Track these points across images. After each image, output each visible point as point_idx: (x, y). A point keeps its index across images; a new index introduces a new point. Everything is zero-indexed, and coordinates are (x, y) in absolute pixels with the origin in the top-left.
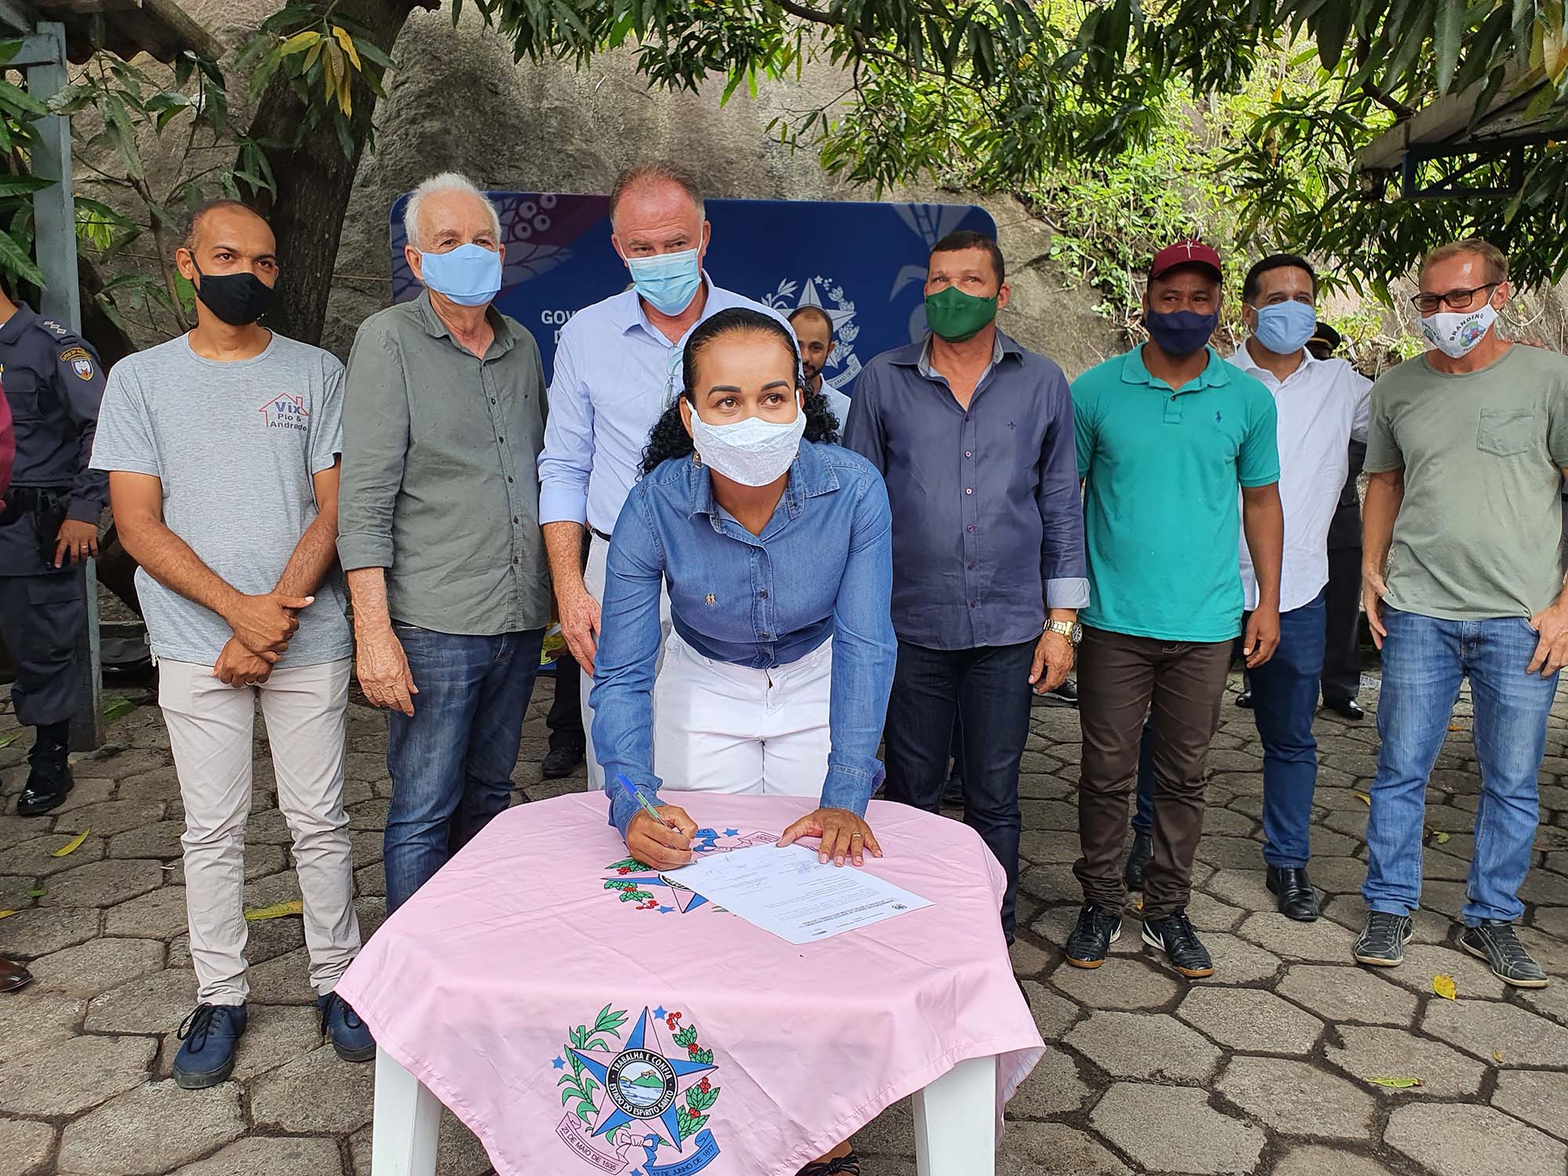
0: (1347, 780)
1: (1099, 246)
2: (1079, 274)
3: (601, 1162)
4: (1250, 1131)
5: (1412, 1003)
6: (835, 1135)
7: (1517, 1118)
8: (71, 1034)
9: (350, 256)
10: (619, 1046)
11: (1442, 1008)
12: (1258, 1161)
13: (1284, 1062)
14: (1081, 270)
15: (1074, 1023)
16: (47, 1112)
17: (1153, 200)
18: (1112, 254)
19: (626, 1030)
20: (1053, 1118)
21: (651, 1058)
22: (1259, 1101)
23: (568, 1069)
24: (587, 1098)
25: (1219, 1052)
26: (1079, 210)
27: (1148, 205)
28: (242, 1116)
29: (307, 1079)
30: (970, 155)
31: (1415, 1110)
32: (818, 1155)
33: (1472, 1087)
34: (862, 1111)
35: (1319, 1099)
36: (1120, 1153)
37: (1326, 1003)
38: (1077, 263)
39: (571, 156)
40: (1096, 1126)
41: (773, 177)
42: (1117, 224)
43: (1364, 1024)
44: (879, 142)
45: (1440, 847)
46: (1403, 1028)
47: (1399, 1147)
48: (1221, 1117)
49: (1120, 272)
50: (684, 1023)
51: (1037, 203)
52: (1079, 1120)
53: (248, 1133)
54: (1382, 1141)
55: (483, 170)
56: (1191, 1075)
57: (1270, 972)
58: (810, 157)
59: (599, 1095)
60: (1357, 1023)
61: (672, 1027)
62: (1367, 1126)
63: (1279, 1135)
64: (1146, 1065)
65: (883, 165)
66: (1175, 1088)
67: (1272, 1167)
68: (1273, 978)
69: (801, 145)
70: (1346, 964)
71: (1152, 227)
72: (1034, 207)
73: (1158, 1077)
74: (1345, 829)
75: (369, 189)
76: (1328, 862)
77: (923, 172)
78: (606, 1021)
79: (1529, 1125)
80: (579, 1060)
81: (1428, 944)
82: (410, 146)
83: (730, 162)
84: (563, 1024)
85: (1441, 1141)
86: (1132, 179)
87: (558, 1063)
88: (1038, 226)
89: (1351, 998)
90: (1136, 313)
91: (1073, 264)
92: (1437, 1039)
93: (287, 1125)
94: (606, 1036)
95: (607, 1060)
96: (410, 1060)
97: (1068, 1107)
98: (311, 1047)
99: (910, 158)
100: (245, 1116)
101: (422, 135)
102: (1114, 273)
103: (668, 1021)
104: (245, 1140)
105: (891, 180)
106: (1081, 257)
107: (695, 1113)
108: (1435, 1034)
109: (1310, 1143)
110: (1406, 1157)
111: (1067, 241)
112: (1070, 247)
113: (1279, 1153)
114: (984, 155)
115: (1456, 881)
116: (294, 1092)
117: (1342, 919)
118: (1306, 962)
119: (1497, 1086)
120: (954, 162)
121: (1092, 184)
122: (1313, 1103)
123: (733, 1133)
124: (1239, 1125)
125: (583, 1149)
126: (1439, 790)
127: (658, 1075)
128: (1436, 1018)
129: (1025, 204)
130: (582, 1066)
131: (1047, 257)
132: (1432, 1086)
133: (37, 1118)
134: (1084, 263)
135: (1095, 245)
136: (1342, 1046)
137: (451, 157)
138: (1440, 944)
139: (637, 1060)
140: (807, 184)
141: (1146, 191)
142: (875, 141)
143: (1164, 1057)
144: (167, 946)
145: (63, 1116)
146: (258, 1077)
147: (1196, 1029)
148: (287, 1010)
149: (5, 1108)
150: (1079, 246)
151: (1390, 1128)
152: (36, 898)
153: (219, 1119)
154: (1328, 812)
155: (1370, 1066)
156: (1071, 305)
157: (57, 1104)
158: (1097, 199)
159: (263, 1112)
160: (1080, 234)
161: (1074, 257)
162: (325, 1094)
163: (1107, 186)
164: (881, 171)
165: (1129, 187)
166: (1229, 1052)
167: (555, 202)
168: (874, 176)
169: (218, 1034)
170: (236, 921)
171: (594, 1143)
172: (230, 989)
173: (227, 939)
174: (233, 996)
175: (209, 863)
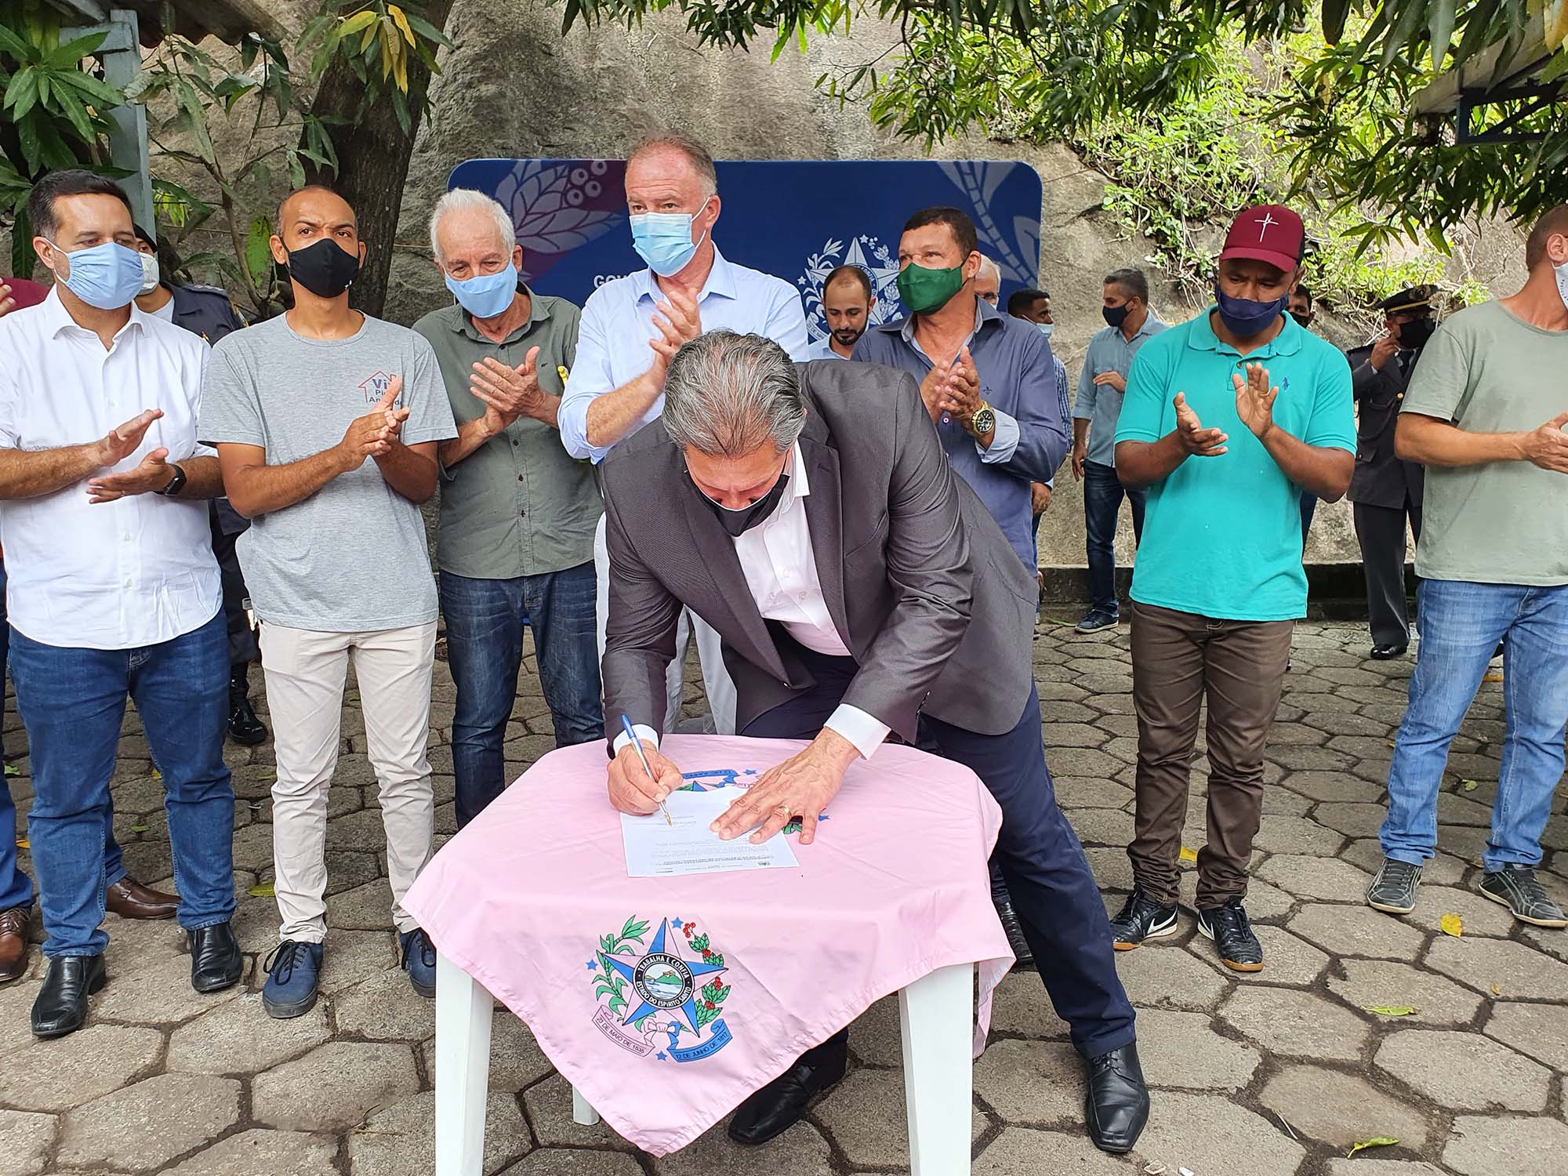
0: (1382, 729)
1: (1153, 195)
2: (1133, 224)
3: (631, 1046)
4: (1246, 1052)
5: (1418, 939)
6: (829, 1027)
7: (1507, 1046)
8: (176, 952)
9: (412, 222)
10: (643, 951)
11: (1447, 945)
12: (1251, 1078)
13: (1287, 992)
14: (1135, 220)
16: (156, 1020)
18: (1167, 203)
19: (649, 937)
20: (1062, 1038)
21: (671, 960)
22: (1259, 1026)
23: (600, 970)
24: (618, 994)
25: (1227, 983)
26: (1134, 159)
27: (1203, 152)
28: (328, 1024)
29: (383, 993)
30: (1022, 105)
31: (1409, 1034)
32: (816, 1044)
33: (1467, 1015)
34: (851, 1007)
35: (1316, 1025)
37: (1334, 939)
38: (1131, 213)
39: (624, 116)
41: (825, 131)
42: (1171, 173)
43: (1369, 958)
44: (929, 96)
45: (1466, 795)
46: (1407, 963)
47: (1387, 1069)
48: (1221, 1039)
49: (1175, 222)
50: (698, 931)
51: (1090, 152)
53: (333, 1038)
54: (1373, 1063)
55: (537, 132)
56: (1196, 1002)
57: (1283, 909)
58: (860, 111)
59: (628, 991)
60: (1361, 957)
61: (688, 935)
62: (1360, 1049)
63: (1274, 1055)
64: (1154, 993)
65: (933, 117)
66: (1180, 1013)
67: (1264, 1084)
68: (1285, 916)
69: (852, 98)
70: (1357, 903)
71: (1207, 175)
72: (1088, 156)
73: (1166, 1004)
74: (1374, 777)
75: (428, 155)
76: (1353, 808)
77: (973, 124)
78: (631, 931)
79: (1517, 1052)
80: (609, 963)
81: (1441, 885)
82: (467, 110)
83: (781, 118)
84: (597, 931)
85: (1430, 1063)
86: (1188, 125)
87: (592, 965)
88: (1091, 176)
89: (1359, 935)
90: (1190, 263)
91: (1126, 214)
92: (1439, 973)
93: (367, 1032)
94: (631, 943)
95: (634, 963)
96: (467, 963)
98: (386, 967)
99: (959, 111)
100: (331, 1024)
101: (479, 99)
102: (1168, 222)
103: (685, 930)
104: (331, 1045)
105: (942, 133)
106: (1135, 207)
107: (710, 1005)
108: (1437, 968)
109: (1302, 1063)
110: (1393, 1077)
111: (1120, 191)
112: (1123, 197)
113: (1272, 1071)
114: (1036, 105)
115: (1478, 827)
116: (372, 1005)
117: (1359, 861)
118: (1319, 901)
119: (1491, 1016)
120: (1005, 112)
121: (1145, 132)
122: (1310, 1028)
123: (742, 1023)
124: (1237, 1046)
125: (615, 1036)
126: (1473, 739)
127: (677, 974)
128: (1440, 954)
129: (1078, 154)
130: (611, 968)
131: (1100, 207)
132: (1427, 1015)
133: (147, 1025)
134: (1137, 213)
135: (1149, 194)
136: (1344, 978)
137: (507, 120)
138: (1454, 886)
139: (659, 962)
140: (859, 138)
141: (1202, 138)
142: (925, 94)
143: (1172, 985)
144: (257, 876)
145: (170, 1023)
146: (341, 991)
147: (1205, 961)
148: (365, 935)
149: (118, 1017)
150: (1133, 196)
151: (1381, 1052)
152: (140, 833)
153: (308, 1026)
154: (1359, 760)
155: (1369, 996)
156: (1124, 255)
157: (165, 1013)
158: (1151, 147)
159: (346, 1021)
160: (1134, 183)
161: (1128, 207)
162: (400, 1007)
163: (1162, 134)
164: (931, 124)
165: (1184, 134)
166: (1234, 983)
167: (605, 167)
168: (924, 129)
169: (302, 967)
170: (319, 867)
171: (625, 1030)
172: (311, 928)
173: (310, 883)
174: (313, 934)
175: (298, 813)
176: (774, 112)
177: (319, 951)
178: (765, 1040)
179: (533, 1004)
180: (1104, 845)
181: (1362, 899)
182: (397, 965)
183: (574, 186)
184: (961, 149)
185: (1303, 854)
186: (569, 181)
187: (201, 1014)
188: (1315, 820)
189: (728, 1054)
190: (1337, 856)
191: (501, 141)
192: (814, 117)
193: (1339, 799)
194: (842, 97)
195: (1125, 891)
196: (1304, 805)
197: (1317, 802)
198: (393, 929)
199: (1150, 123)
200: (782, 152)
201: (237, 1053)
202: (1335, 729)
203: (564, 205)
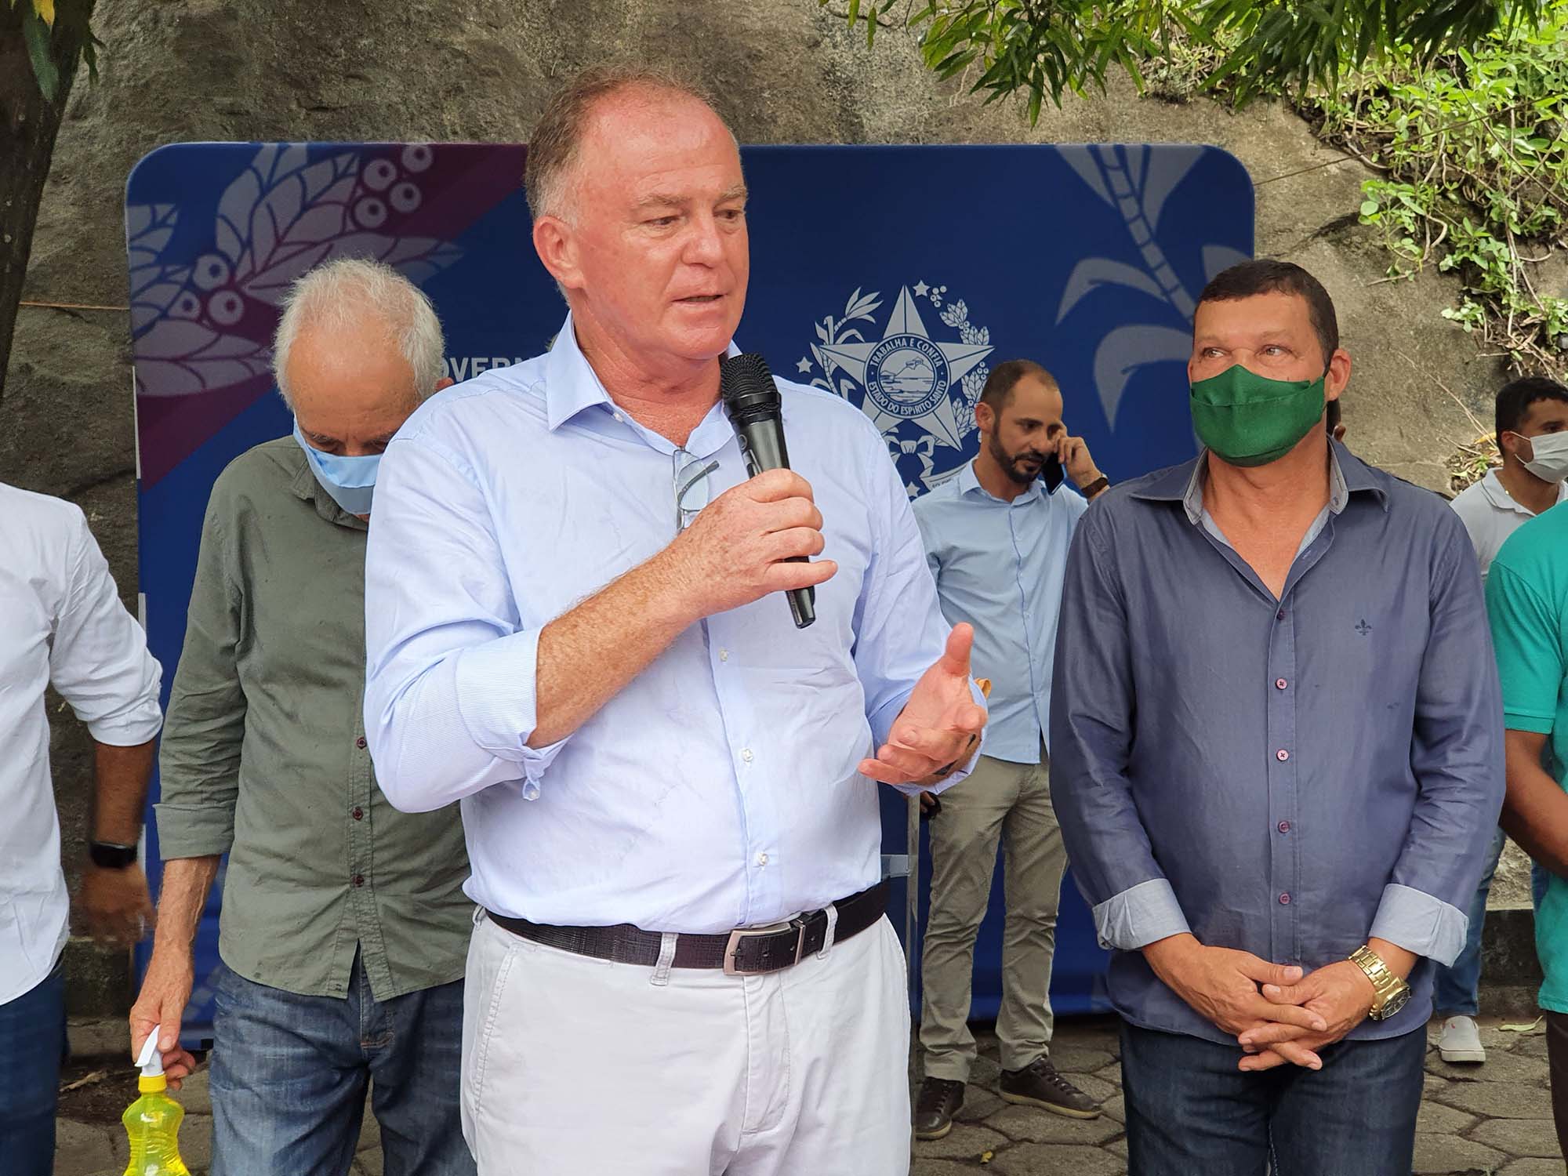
1: (1453, 197)
17: (1554, 108)
18: (1479, 211)
26: (1413, 129)
27: (1544, 117)
49: (1495, 246)
51: (1332, 119)
55: (296, 83)
58: (903, 45)
69: (886, 20)
71: (1553, 158)
72: (1327, 126)
88: (1333, 162)
90: (1527, 321)
91: (1403, 233)
102: (1483, 245)
106: (1420, 219)
111: (1391, 190)
112: (1396, 202)
120: (1173, 46)
129: (1309, 121)
131: (1354, 219)
134: (1424, 230)
135: (1444, 194)
156: (1402, 308)
167: (429, 157)
168: (1025, 79)
176: (743, 46)
183: (369, 193)
184: (1093, 113)
186: (360, 182)
191: (227, 100)
192: (817, 55)
194: (873, 21)
199: (1441, 65)
200: (759, 119)
203: (350, 226)
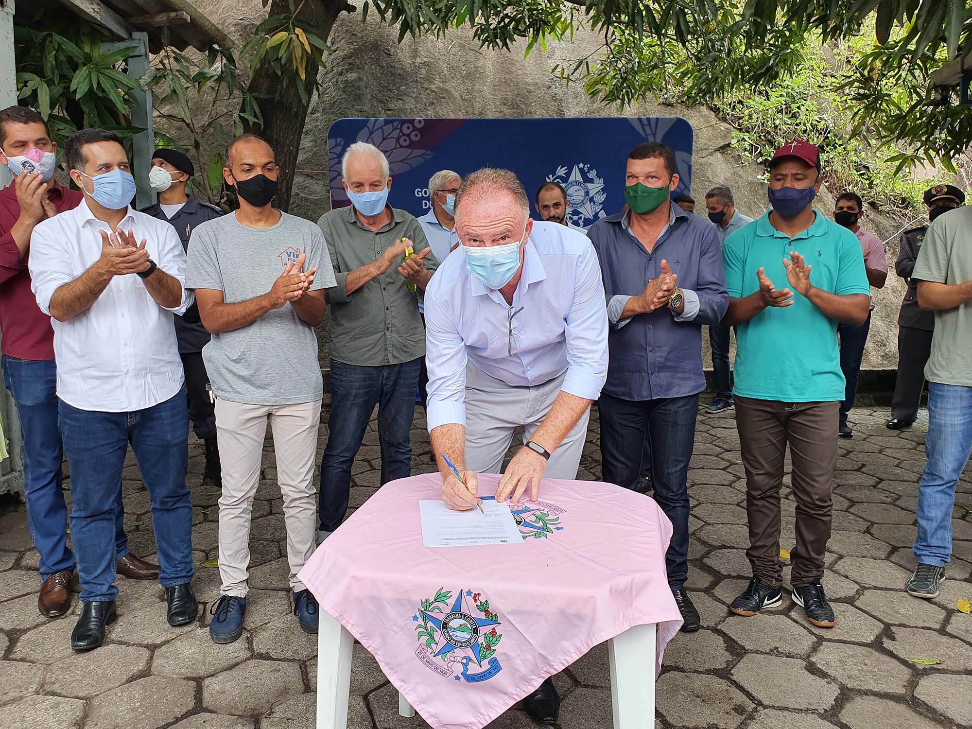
0: (914, 477)
1: (763, 138)
2: (749, 155)
3: (439, 671)
4: (830, 686)
5: (942, 615)
6: (564, 662)
8: (158, 600)
9: (306, 156)
10: (448, 610)
11: (961, 619)
12: (834, 703)
13: (855, 647)
14: (751, 153)
15: (725, 618)
16: (145, 642)
17: (798, 108)
18: (771, 143)
19: (452, 601)
20: (708, 672)
21: (465, 617)
22: (838, 669)
23: (420, 621)
24: (432, 637)
25: (816, 640)
26: (750, 115)
27: (794, 111)
28: (248, 649)
29: (283, 630)
30: (680, 82)
31: (937, 677)
34: (579, 649)
35: (876, 669)
36: (748, 694)
37: (887, 613)
38: (748, 149)
39: (433, 91)
40: (734, 678)
41: (556, 100)
42: (774, 124)
43: (909, 627)
44: (622, 78)
46: (934, 630)
47: (922, 699)
48: (812, 677)
50: (482, 599)
51: (723, 111)
52: (724, 674)
53: (252, 657)
54: (913, 695)
55: (382, 102)
56: (796, 652)
57: (852, 593)
58: (579, 87)
59: (438, 635)
60: (905, 626)
61: (476, 601)
62: (905, 686)
63: (848, 689)
64: (768, 644)
65: (624, 91)
66: (785, 658)
67: (842, 707)
68: (853, 597)
69: (574, 79)
70: (901, 590)
71: (797, 125)
72: (721, 114)
73: (775, 652)
75: (315, 116)
76: (896, 528)
77: (649, 95)
78: (440, 597)
80: (426, 617)
81: (956, 580)
82: (339, 89)
83: (529, 92)
84: (418, 597)
85: (950, 696)
86: (785, 94)
87: (415, 618)
88: (723, 126)
89: (902, 611)
91: (745, 150)
92: (955, 637)
93: (273, 654)
94: (441, 605)
95: (442, 617)
96: (337, 614)
97: (718, 666)
98: (284, 614)
99: (641, 87)
100: (250, 648)
101: (347, 81)
103: (474, 598)
104: (250, 661)
105: (629, 100)
106: (751, 145)
107: (488, 647)
108: (955, 634)
109: (867, 695)
110: (926, 704)
111: (742, 135)
112: (743, 139)
113: (847, 699)
114: (688, 83)
116: (276, 637)
117: (902, 563)
118: (876, 588)
120: (669, 87)
121: (757, 98)
122: (871, 671)
123: (508, 659)
124: (823, 682)
125: (429, 663)
127: (469, 626)
128: (956, 625)
129: (715, 112)
130: (428, 620)
131: (728, 145)
132: (948, 664)
133: (140, 645)
134: (752, 149)
135: (760, 137)
136: (894, 639)
137: (363, 95)
138: (965, 580)
139: (457, 618)
140: (577, 104)
141: (793, 102)
142: (619, 76)
143: (780, 640)
144: (207, 554)
145: (154, 644)
146: (256, 628)
147: (801, 625)
148: (271, 593)
149: (123, 640)
150: (749, 138)
151: (919, 688)
152: (137, 526)
153: (237, 649)
154: (899, 497)
155: (910, 651)
156: (744, 175)
157: (151, 638)
158: (761, 108)
159: (260, 646)
160: (750, 130)
161: (746, 145)
162: (293, 639)
163: (769, 100)
164: (623, 95)
165: (782, 100)
166: (821, 640)
167: (423, 123)
168: (619, 98)
169: (233, 612)
170: (245, 550)
171: (435, 660)
172: (239, 588)
173: (240, 559)
174: (240, 592)
175: (233, 516)
176: (526, 88)
177: (243, 602)
178: (523, 670)
179: (377, 642)
180: (732, 548)
181: (902, 587)
182: (291, 612)
183: (404, 135)
184: (642, 110)
185: (864, 557)
186: (401, 131)
187: (173, 639)
188: (872, 535)
189: (500, 679)
190: (887, 558)
191: (359, 107)
192: (550, 91)
193: (887, 522)
194: (568, 79)
195: (747, 578)
196: (864, 525)
197: (873, 523)
198: (289, 590)
199: (760, 93)
200: (530, 113)
201: (193, 664)
202: (883, 476)
203: (398, 146)
